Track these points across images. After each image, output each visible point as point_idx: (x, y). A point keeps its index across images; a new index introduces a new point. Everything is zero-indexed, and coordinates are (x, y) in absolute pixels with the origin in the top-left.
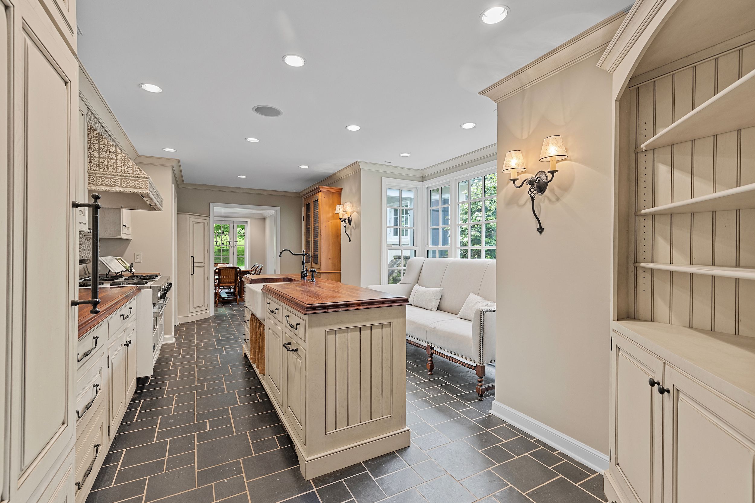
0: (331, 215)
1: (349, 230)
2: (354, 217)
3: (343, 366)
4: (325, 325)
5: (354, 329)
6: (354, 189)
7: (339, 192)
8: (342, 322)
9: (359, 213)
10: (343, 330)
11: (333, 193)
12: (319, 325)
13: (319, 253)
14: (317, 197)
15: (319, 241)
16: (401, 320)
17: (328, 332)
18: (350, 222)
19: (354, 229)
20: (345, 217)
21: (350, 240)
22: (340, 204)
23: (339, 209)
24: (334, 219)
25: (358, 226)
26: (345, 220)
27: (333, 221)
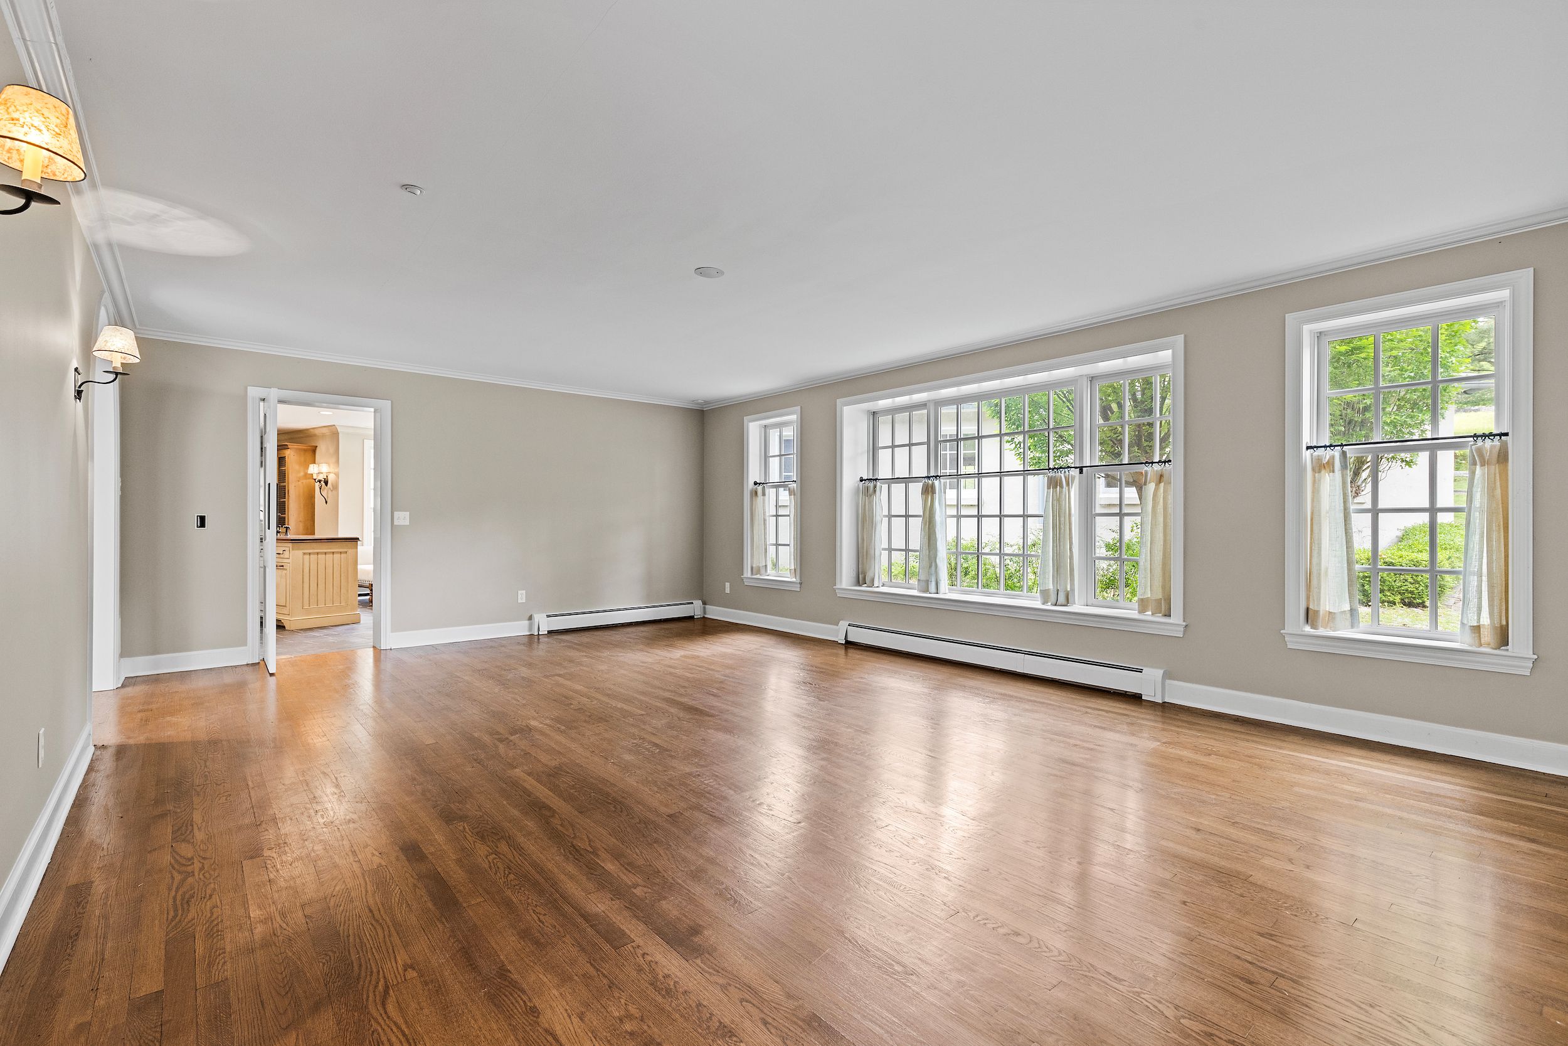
0: (302, 474)
1: (326, 491)
2: (331, 478)
3: (313, 572)
4: (303, 549)
5: (322, 553)
6: (332, 450)
7: (314, 450)
8: (313, 549)
9: (337, 475)
10: (314, 553)
11: (305, 450)
12: (299, 549)
13: (286, 516)
14: (284, 453)
15: (286, 502)
16: (355, 550)
17: (304, 554)
18: (326, 483)
19: (332, 491)
20: (321, 477)
21: (326, 502)
22: (314, 462)
23: (313, 469)
24: (306, 479)
25: (336, 487)
26: (320, 481)
27: (304, 481)
